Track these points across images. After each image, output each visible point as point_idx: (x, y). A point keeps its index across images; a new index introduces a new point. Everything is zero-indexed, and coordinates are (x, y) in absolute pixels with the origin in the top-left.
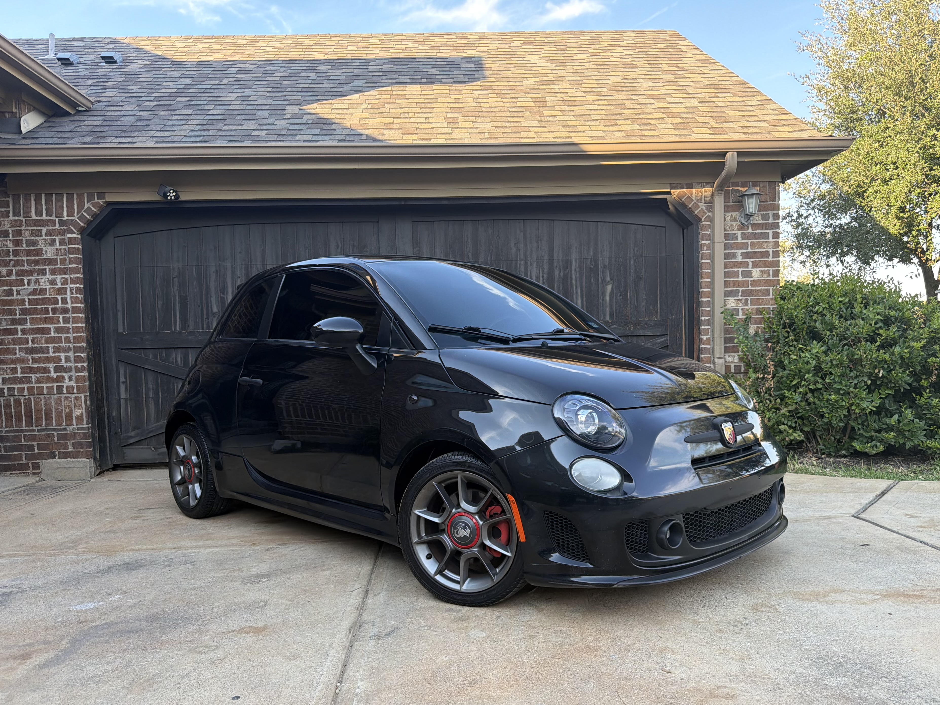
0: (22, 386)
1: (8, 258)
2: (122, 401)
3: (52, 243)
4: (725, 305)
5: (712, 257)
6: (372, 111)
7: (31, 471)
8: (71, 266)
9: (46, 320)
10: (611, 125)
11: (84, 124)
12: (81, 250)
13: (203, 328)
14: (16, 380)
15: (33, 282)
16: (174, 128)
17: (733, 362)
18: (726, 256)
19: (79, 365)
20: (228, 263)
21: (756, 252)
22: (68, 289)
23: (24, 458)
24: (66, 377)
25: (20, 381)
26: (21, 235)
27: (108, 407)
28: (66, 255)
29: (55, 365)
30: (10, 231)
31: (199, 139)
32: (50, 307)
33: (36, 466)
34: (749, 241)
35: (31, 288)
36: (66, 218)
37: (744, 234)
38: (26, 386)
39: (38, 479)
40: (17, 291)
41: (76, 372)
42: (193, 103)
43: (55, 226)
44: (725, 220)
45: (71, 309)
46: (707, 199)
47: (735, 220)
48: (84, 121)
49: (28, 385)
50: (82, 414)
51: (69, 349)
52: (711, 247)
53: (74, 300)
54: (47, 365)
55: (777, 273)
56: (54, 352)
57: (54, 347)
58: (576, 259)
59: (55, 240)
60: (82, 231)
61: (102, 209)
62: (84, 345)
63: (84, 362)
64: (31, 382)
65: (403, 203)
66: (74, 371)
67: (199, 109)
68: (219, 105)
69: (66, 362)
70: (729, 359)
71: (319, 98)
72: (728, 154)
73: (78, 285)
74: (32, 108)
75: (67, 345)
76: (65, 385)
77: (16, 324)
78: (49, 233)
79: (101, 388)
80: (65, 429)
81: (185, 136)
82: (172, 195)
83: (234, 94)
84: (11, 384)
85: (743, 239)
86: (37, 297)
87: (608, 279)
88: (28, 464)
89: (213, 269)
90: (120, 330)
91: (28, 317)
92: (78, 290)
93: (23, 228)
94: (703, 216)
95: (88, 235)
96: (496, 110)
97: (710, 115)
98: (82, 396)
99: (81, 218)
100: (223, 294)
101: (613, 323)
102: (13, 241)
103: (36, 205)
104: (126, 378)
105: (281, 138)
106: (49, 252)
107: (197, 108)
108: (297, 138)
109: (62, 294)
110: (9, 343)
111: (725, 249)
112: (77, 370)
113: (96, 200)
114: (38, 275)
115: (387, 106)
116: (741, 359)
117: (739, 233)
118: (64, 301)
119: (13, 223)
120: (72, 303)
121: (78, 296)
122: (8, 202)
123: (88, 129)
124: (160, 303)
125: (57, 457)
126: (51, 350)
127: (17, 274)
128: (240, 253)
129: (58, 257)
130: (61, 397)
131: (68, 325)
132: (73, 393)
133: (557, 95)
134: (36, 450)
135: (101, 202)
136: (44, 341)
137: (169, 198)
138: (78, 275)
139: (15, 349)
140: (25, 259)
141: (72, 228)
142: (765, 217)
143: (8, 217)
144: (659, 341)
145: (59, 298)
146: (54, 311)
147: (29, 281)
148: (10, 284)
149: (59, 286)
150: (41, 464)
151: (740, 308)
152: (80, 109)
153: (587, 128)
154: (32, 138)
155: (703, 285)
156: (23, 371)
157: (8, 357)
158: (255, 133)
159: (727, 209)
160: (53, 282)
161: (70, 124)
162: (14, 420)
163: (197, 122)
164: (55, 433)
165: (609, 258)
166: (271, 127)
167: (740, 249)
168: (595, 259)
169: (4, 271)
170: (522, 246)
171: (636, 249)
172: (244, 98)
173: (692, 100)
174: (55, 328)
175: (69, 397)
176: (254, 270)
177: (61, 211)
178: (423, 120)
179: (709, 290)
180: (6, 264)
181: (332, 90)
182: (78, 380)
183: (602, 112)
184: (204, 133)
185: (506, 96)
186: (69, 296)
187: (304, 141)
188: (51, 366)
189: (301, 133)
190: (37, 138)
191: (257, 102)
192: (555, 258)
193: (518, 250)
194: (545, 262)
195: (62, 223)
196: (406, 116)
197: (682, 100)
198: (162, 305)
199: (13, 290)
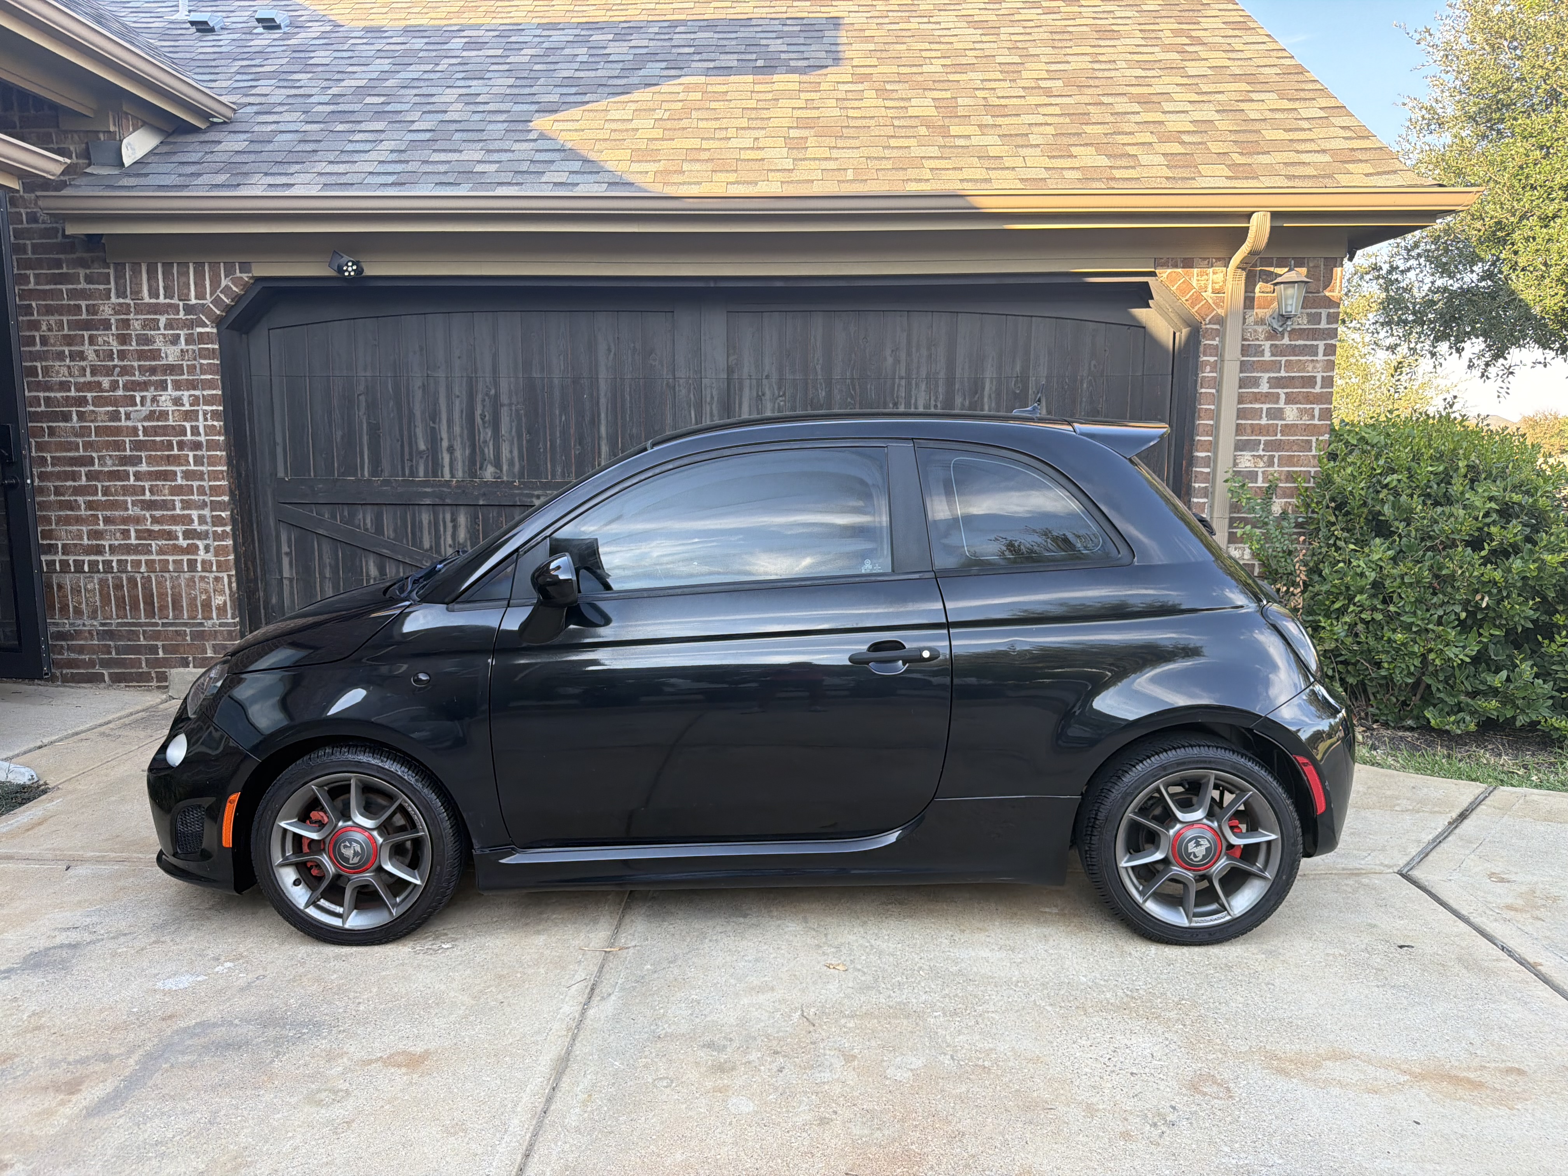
0: (138, 557)
1: (111, 363)
2: (286, 582)
3: (175, 340)
4: (1235, 464)
5: (1218, 384)
6: (669, 124)
7: (154, 684)
8: (203, 377)
9: (170, 460)
10: (1061, 157)
11: (219, 147)
12: (218, 352)
13: (404, 475)
14: (128, 549)
15: (149, 400)
16: (356, 157)
18: (1243, 383)
19: (219, 529)
20: (441, 374)
21: (1294, 377)
22: (201, 413)
23: (144, 665)
24: (201, 547)
25: (135, 549)
26: (128, 327)
27: (265, 591)
28: (195, 359)
29: (184, 528)
30: (113, 321)
31: (390, 179)
32: (175, 440)
33: (163, 678)
34: (1285, 359)
35: (146, 410)
36: (193, 301)
37: (1276, 346)
38: (143, 558)
39: (164, 696)
40: (126, 414)
41: (215, 540)
42: (389, 108)
43: (178, 314)
44: (1244, 323)
45: (205, 444)
46: (1217, 286)
47: (1262, 322)
48: (220, 142)
49: (147, 557)
50: (225, 602)
51: (204, 505)
52: (1218, 367)
53: (210, 430)
54: (174, 528)
55: (1327, 414)
56: (183, 508)
57: (182, 501)
58: (992, 379)
59: (179, 336)
60: (219, 322)
61: (247, 288)
62: (226, 498)
63: (225, 525)
64: (150, 552)
65: (712, 285)
66: (212, 539)
67: (396, 119)
68: (429, 112)
69: (200, 524)
72: (1255, 215)
73: (214, 408)
74: (140, 124)
75: (202, 498)
76: (199, 559)
77: (125, 465)
78: (169, 325)
79: (254, 564)
80: (201, 624)
81: (370, 173)
82: (350, 270)
83: (454, 91)
84: (123, 554)
85: (1273, 355)
86: (155, 424)
88: (150, 673)
89: (418, 383)
90: (281, 475)
91: (143, 454)
92: (215, 415)
93: (131, 316)
94: (1207, 316)
95: (228, 328)
96: (872, 122)
98: (225, 576)
99: (217, 302)
100: (434, 422)
102: (118, 336)
103: (149, 280)
104: (290, 547)
105: (517, 179)
106: (171, 354)
107: (395, 117)
108: (543, 180)
109: (191, 420)
110: (117, 493)
111: (1241, 372)
112: (217, 537)
113: (238, 274)
114: (156, 389)
115: (694, 114)
116: (1255, 555)
117: (1267, 345)
118: (195, 431)
119: (117, 308)
120: (206, 435)
121: (215, 423)
122: (108, 274)
123: (225, 157)
124: (339, 433)
125: (191, 665)
126: (178, 505)
127: (126, 388)
128: (459, 357)
129: (185, 363)
130: (194, 577)
131: (201, 468)
132: (211, 572)
133: (978, 92)
134: (161, 654)
135: (245, 276)
136: (167, 492)
137: (346, 274)
138: (214, 392)
139: (126, 502)
140: (136, 364)
141: (204, 318)
142: (1315, 318)
143: (109, 298)
145: (188, 425)
146: (181, 445)
147: (143, 398)
148: (115, 402)
149: (187, 407)
150: (168, 674)
151: (1260, 470)
152: (215, 120)
153: (1019, 162)
154: (139, 175)
155: (1201, 429)
156: (140, 535)
157: (117, 513)
158: (479, 168)
159: (1249, 304)
160: (177, 401)
161: (198, 149)
162: (128, 608)
163: (392, 145)
164: (188, 630)
165: (1047, 377)
166: (505, 157)
167: (1268, 371)
168: (1023, 379)
169: (106, 382)
170: (903, 356)
171: (1093, 362)
172: (469, 99)
173: (1206, 106)
174: (183, 472)
175: (205, 577)
176: (480, 385)
177: (185, 291)
178: (749, 143)
179: (1210, 438)
180: (109, 371)
181: (611, 82)
182: (218, 551)
183: (1050, 130)
184: (399, 168)
185: (895, 95)
186: (201, 424)
187: (555, 184)
188: (179, 529)
189: (552, 168)
190: (146, 175)
191: (487, 108)
192: (958, 375)
193: (897, 361)
194: (941, 383)
195: (189, 309)
196: (723, 134)
197: (1189, 107)
198: (342, 437)
199: (119, 412)
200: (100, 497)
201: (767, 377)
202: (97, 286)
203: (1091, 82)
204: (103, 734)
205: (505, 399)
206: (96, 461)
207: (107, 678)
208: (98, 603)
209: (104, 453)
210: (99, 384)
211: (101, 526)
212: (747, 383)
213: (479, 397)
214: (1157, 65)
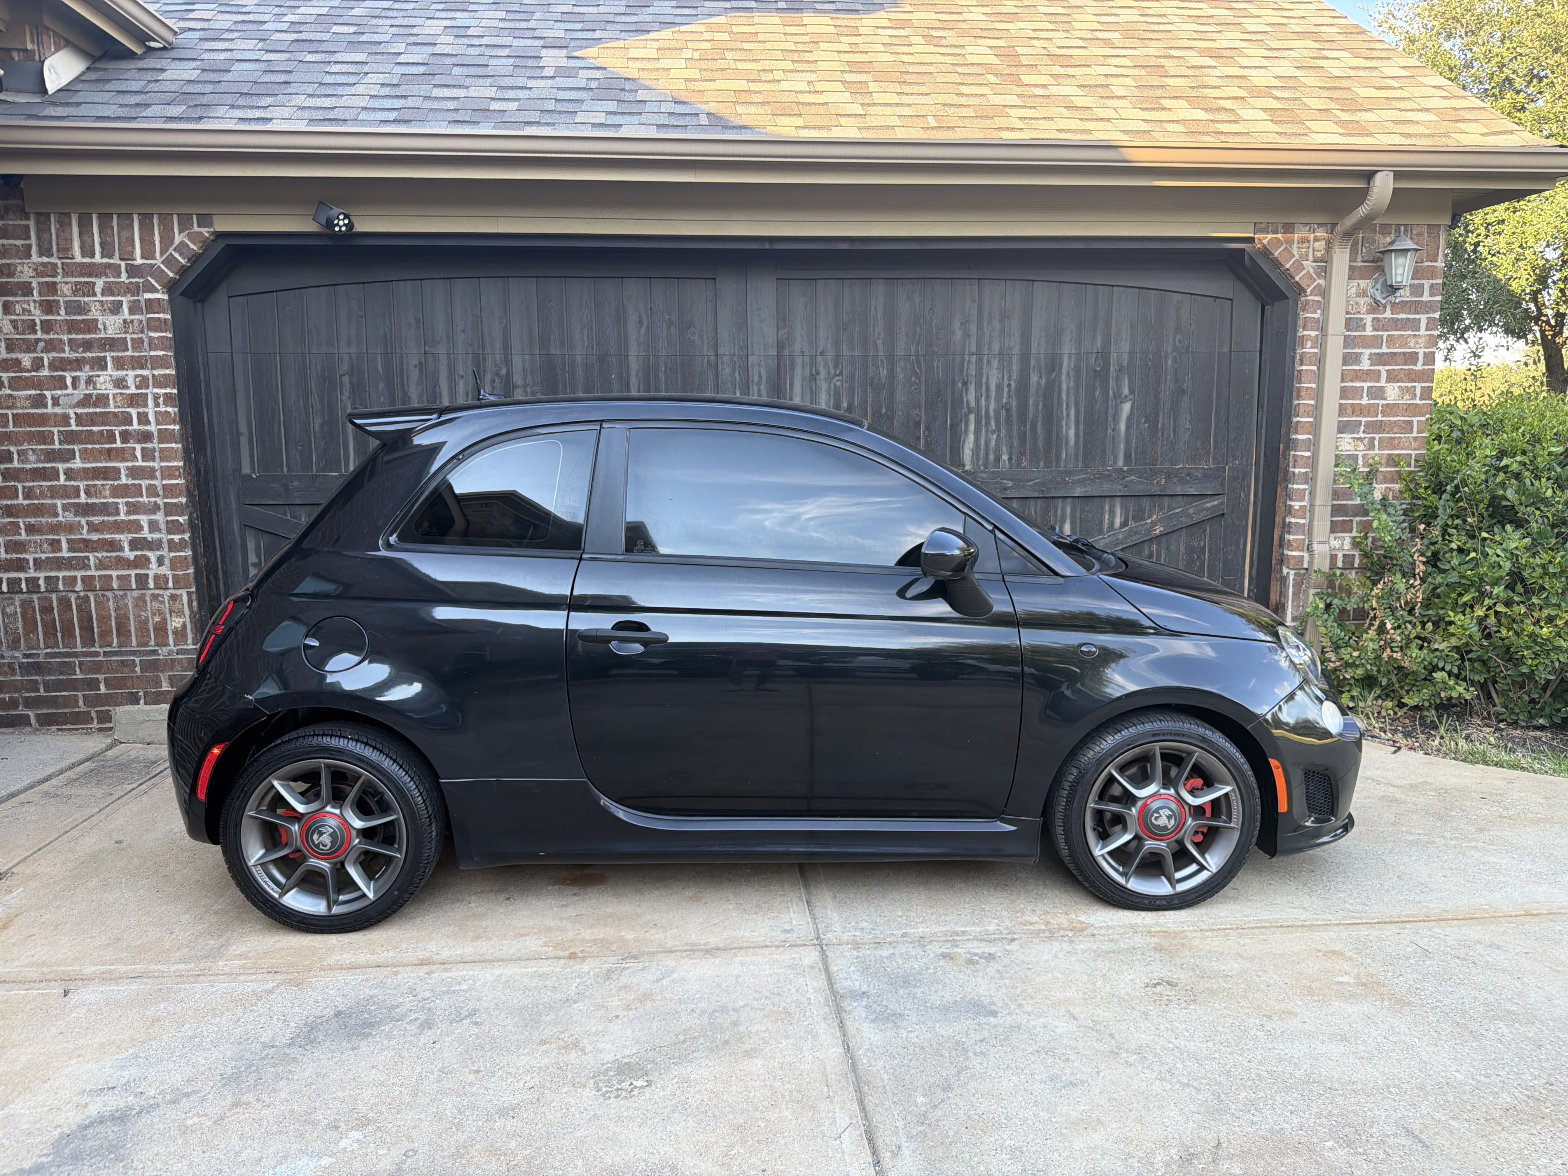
0: (72, 573)
1: (32, 337)
3: (116, 309)
4: (1337, 447)
5: (1320, 361)
6: (703, 65)
7: (95, 725)
8: (153, 353)
9: (110, 454)
10: (1154, 109)
11: (163, 76)
12: (170, 323)
14: (59, 563)
15: (83, 382)
16: (340, 91)
17: (1341, 549)
18: (1346, 360)
19: (176, 538)
20: (441, 350)
21: (1395, 354)
22: (150, 397)
23: (81, 703)
24: (153, 559)
25: (68, 564)
26: (55, 293)
28: (142, 332)
29: (130, 536)
30: (34, 285)
31: (392, 116)
32: (117, 430)
33: (105, 717)
34: (1386, 334)
35: (79, 394)
36: (139, 261)
37: (1378, 319)
38: (79, 574)
39: (109, 740)
40: (53, 398)
41: (170, 551)
42: (364, 38)
43: (119, 276)
44: (1347, 294)
45: (156, 434)
46: (1319, 254)
47: (1364, 294)
48: (163, 70)
49: (83, 573)
50: (184, 625)
51: (156, 508)
52: (1321, 342)
53: (162, 418)
54: (117, 537)
55: (1427, 393)
56: (129, 513)
57: (127, 504)
58: (1070, 354)
59: (120, 303)
60: (171, 287)
61: (207, 245)
62: (183, 500)
63: (183, 532)
64: (87, 567)
65: (767, 246)
66: (166, 549)
67: (377, 50)
68: (415, 44)
69: (151, 532)
70: (1336, 544)
71: (598, 34)
72: (1378, 175)
73: (168, 390)
74: (63, 43)
75: (153, 500)
76: (151, 573)
77: (54, 461)
78: (108, 290)
79: (216, 578)
80: (154, 652)
81: (364, 108)
82: (341, 224)
83: (437, 22)
84: (51, 570)
85: (1375, 329)
86: (92, 410)
87: (1126, 391)
88: (89, 713)
89: (414, 361)
90: (246, 470)
91: (76, 448)
92: (168, 397)
93: (59, 279)
94: (1309, 286)
95: (181, 294)
96: (931, 69)
97: (1326, 94)
98: (183, 593)
99: (169, 261)
101: (1130, 472)
102: (41, 303)
103: (81, 234)
104: (258, 556)
105: (547, 118)
106: (111, 326)
107: (375, 49)
108: (578, 120)
109: (138, 406)
110: (42, 496)
111: (1345, 347)
112: (173, 546)
113: (196, 228)
114: (92, 368)
115: (729, 55)
116: (1355, 544)
117: (1369, 318)
118: (143, 419)
119: (40, 268)
120: (158, 424)
122: (28, 227)
123: (174, 87)
124: (318, 421)
125: (142, 702)
126: (123, 509)
127: (52, 366)
128: (463, 331)
129: (129, 337)
130: (144, 595)
131: (151, 464)
132: (167, 589)
133: (1034, 42)
134: (103, 689)
135: (205, 232)
136: (108, 492)
137: (337, 229)
138: (168, 372)
139: (55, 506)
140: (65, 338)
141: (153, 282)
142: (1417, 290)
143: (29, 256)
144: (1209, 505)
145: (134, 412)
146: (126, 436)
147: (75, 380)
148: (39, 384)
149: (133, 390)
150: (113, 713)
151: (1360, 454)
152: (152, 44)
153: (1112, 114)
154: (67, 104)
155: (1301, 410)
156: (73, 546)
157: (44, 520)
158: (495, 106)
159: (1354, 273)
160: (120, 383)
161: (137, 77)
162: (59, 635)
163: (381, 78)
164: (137, 660)
165: (1130, 353)
166: (522, 94)
167: (1369, 347)
168: (1104, 355)
169: (26, 360)
170: (973, 328)
171: (1178, 337)
172: (460, 32)
173: (1282, 62)
174: (128, 468)
175: (158, 595)
176: (489, 364)
177: (129, 249)
178: (804, 86)
179: (1311, 420)
180: (30, 346)
181: (618, 19)
182: (175, 564)
183: (1129, 81)
184: (397, 103)
185: (943, 42)
186: (151, 410)
187: (594, 125)
188: (124, 538)
189: (584, 108)
190: (78, 104)
191: (484, 41)
192: (1033, 351)
193: (967, 335)
194: (1015, 359)
195: (133, 271)
196: (769, 76)
197: (1264, 62)
198: (322, 426)
199: (45, 397)
200: (21, 500)
201: (822, 354)
202: (12, 242)
203: (1150, 35)
204: (46, 794)
205: (518, 379)
206: (16, 456)
207: (33, 721)
208: (21, 630)
209: (25, 446)
210: (18, 362)
211: (23, 536)
212: (799, 360)
213: (488, 377)
214: (1210, 21)
